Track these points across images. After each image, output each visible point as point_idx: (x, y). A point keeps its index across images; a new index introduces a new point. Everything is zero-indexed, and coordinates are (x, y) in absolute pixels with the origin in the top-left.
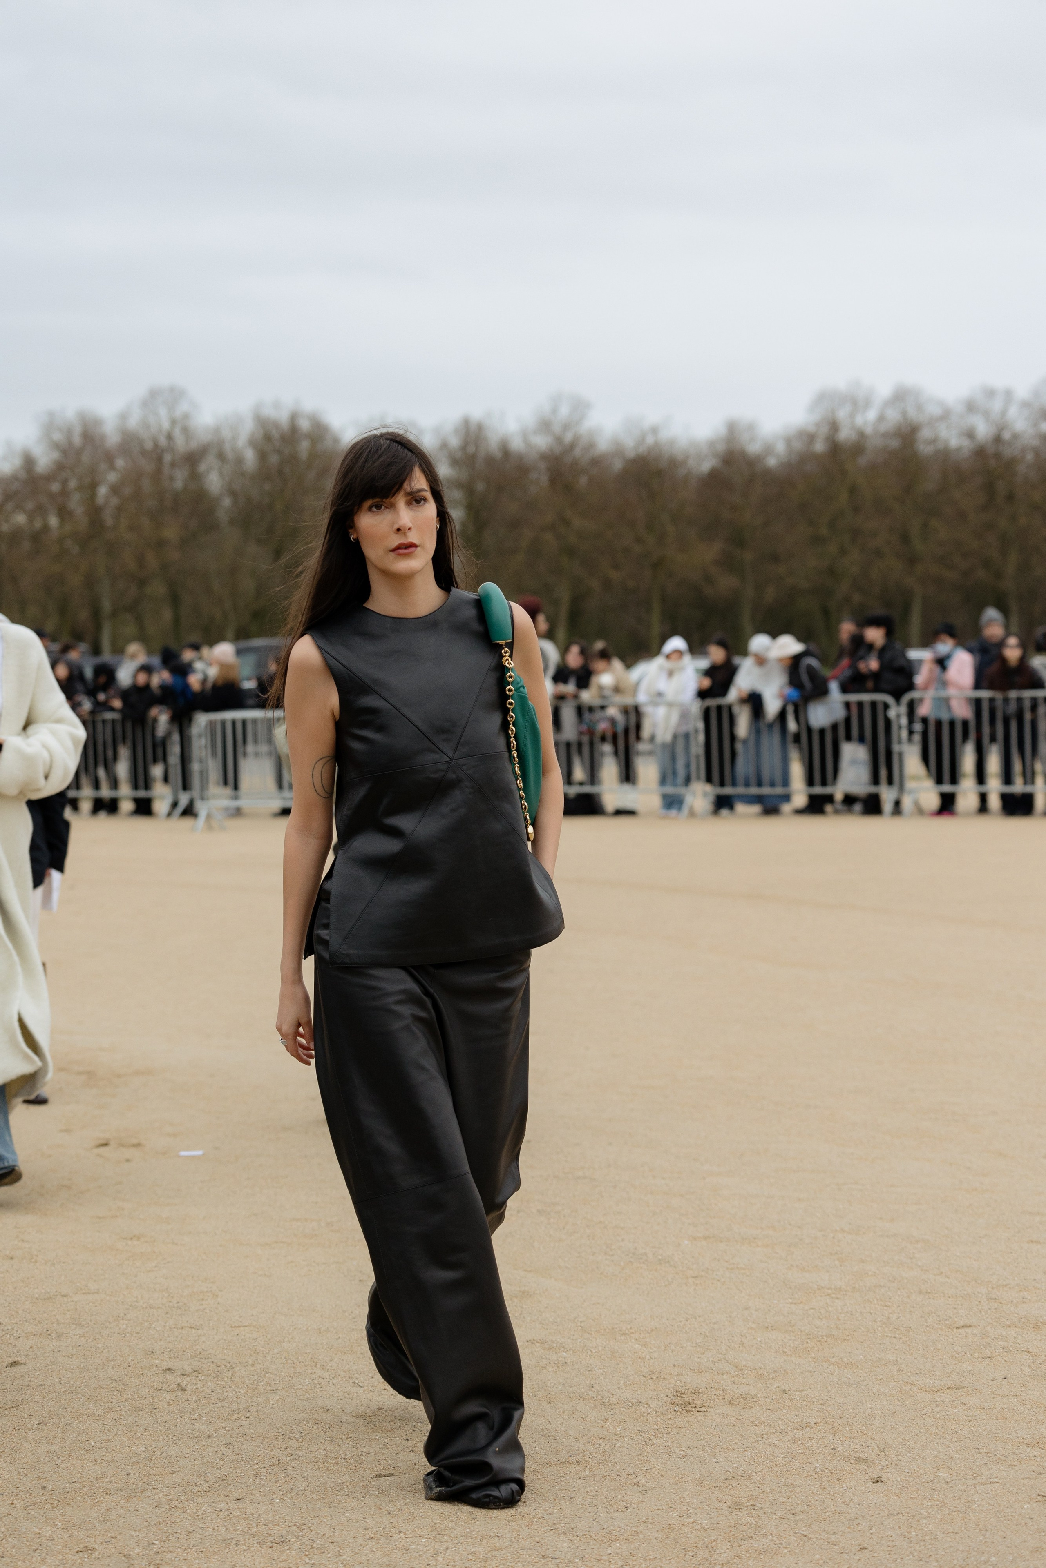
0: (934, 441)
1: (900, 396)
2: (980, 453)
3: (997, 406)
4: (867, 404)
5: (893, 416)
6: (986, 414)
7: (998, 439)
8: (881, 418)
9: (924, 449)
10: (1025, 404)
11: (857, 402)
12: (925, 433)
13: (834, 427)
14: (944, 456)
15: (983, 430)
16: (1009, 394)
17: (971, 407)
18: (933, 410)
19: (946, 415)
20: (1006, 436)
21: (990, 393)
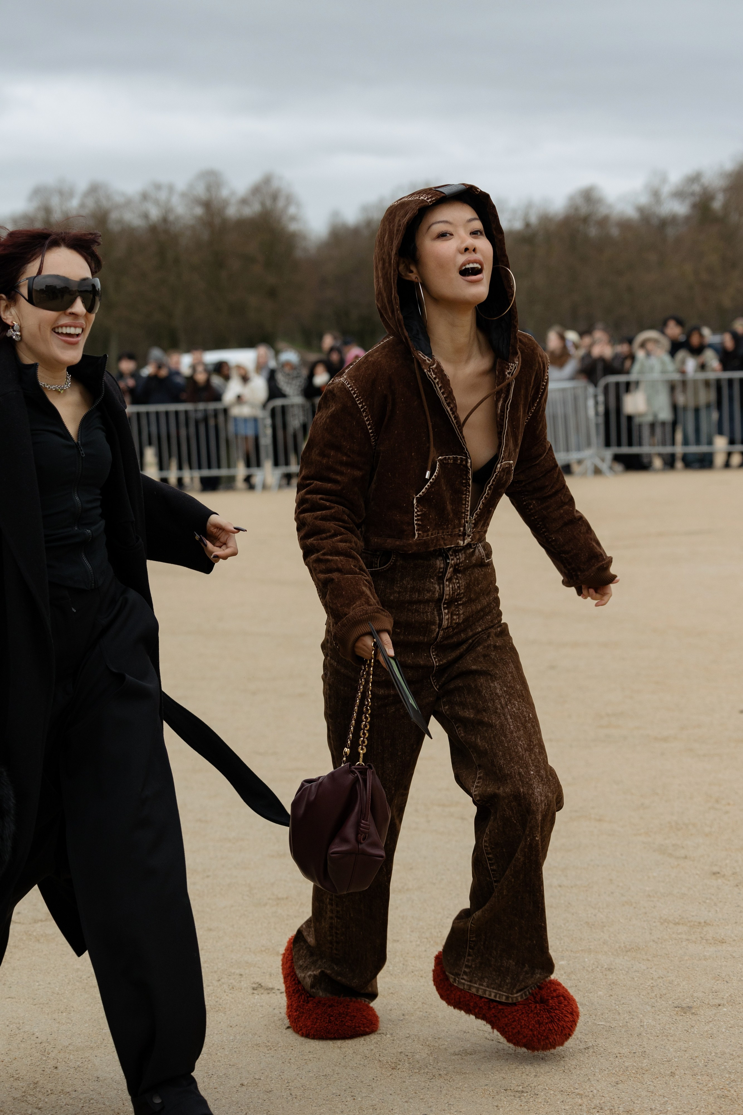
0: (120, 221)
1: (94, 189)
2: (153, 229)
3: (163, 196)
4: (71, 194)
5: (90, 203)
6: (157, 202)
7: (165, 220)
8: (82, 205)
9: (114, 227)
10: (184, 195)
11: (65, 194)
12: (114, 216)
13: (47, 210)
14: (129, 232)
15: (155, 213)
16: (171, 189)
17: (145, 197)
18: (119, 199)
19: (128, 203)
20: (171, 217)
21: (158, 187)
